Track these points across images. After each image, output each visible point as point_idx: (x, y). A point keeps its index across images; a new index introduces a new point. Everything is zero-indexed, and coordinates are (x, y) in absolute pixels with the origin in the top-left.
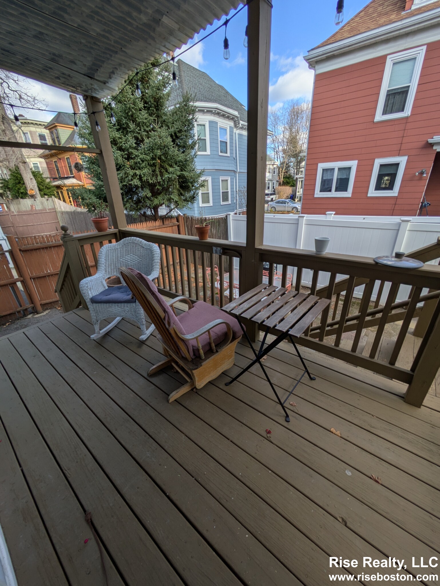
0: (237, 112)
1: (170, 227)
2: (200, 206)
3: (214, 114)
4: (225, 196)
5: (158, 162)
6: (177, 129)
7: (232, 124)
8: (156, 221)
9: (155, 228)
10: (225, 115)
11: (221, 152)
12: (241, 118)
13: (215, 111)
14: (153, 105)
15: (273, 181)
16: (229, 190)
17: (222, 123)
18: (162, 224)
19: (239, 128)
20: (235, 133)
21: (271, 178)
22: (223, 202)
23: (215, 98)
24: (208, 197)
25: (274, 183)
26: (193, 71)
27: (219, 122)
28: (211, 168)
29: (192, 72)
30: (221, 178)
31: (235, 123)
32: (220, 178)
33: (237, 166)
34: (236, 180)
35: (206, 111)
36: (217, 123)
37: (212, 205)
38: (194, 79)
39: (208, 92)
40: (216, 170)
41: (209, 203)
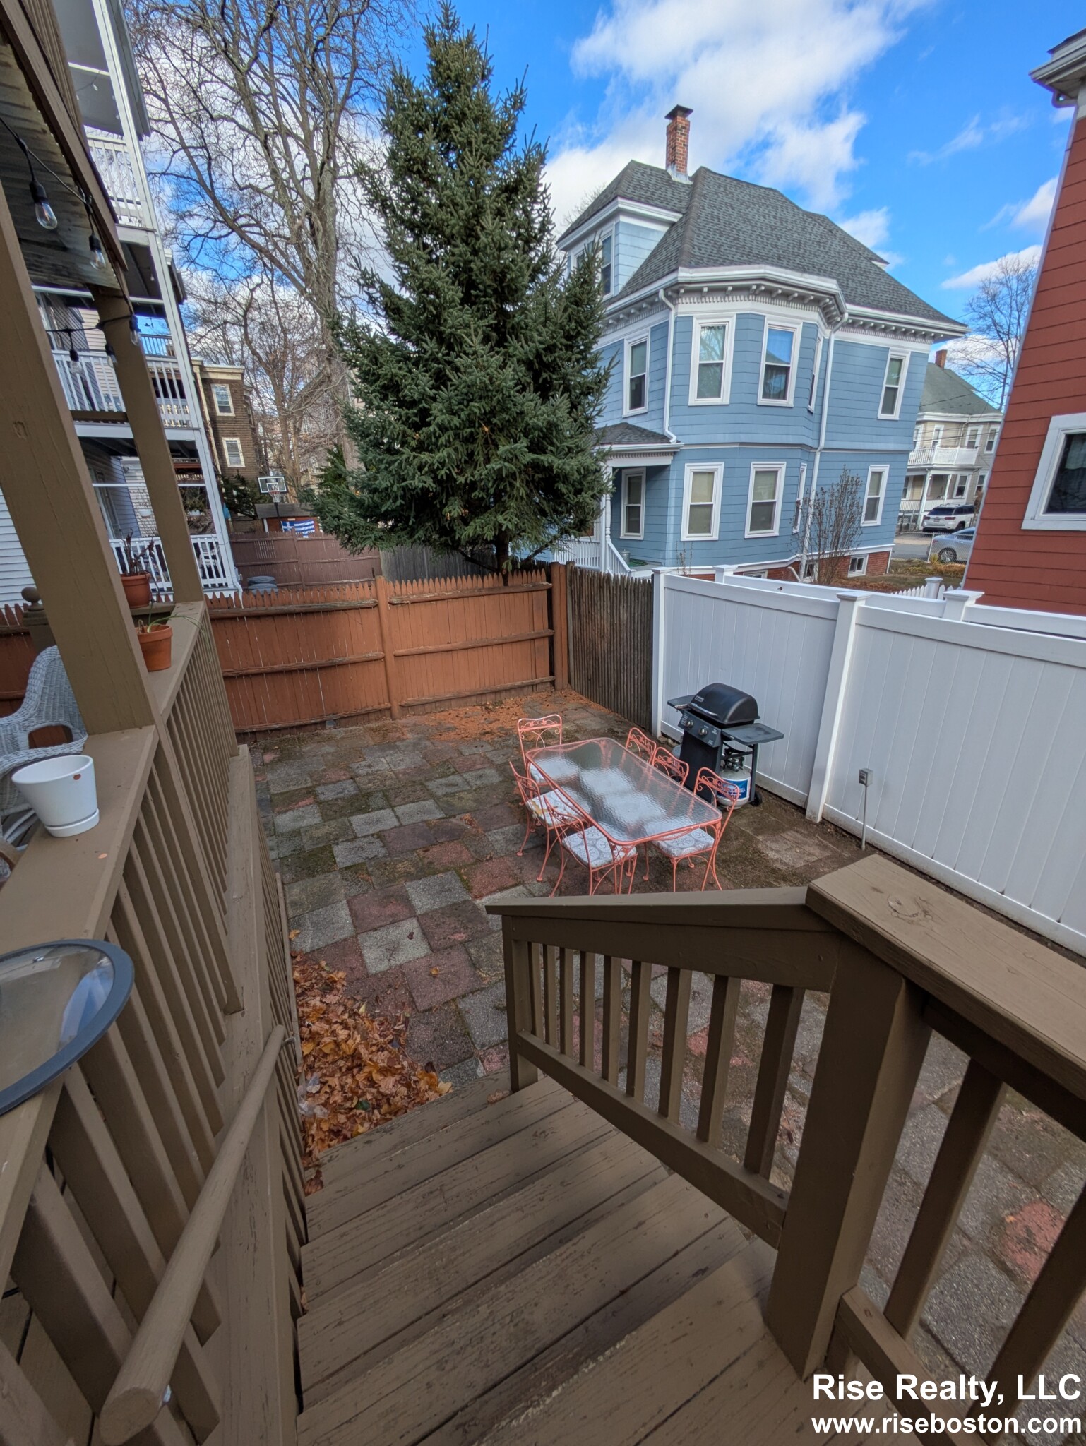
0: (835, 281)
1: (526, 594)
2: (683, 538)
3: (756, 295)
4: (763, 515)
5: (483, 431)
6: (541, 343)
7: (813, 316)
8: (485, 578)
9: (478, 593)
10: (791, 293)
11: (765, 395)
12: (846, 296)
13: (758, 286)
14: (490, 291)
15: (981, 473)
16: (779, 499)
17: (776, 314)
18: (502, 584)
19: (843, 326)
20: (827, 342)
21: (973, 463)
22: (751, 529)
23: (781, 252)
24: (709, 517)
25: (982, 477)
26: (733, 190)
27: (768, 316)
28: (728, 438)
29: (731, 193)
30: (755, 466)
31: (826, 314)
32: (752, 467)
33: (819, 431)
34: (811, 470)
35: (705, 290)
36: (762, 318)
37: (716, 537)
38: (730, 211)
39: (762, 237)
40: (741, 443)
41: (709, 532)
